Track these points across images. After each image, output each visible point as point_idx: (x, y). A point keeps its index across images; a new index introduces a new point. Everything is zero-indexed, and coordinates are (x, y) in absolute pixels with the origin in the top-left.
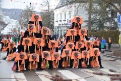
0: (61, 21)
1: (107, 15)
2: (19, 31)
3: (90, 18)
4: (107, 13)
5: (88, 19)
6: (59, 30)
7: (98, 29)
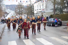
0: (38, 10)
1: (65, 5)
2: (15, 17)
3: (54, 7)
4: (65, 3)
5: (53, 8)
6: (37, 15)
7: (59, 13)
